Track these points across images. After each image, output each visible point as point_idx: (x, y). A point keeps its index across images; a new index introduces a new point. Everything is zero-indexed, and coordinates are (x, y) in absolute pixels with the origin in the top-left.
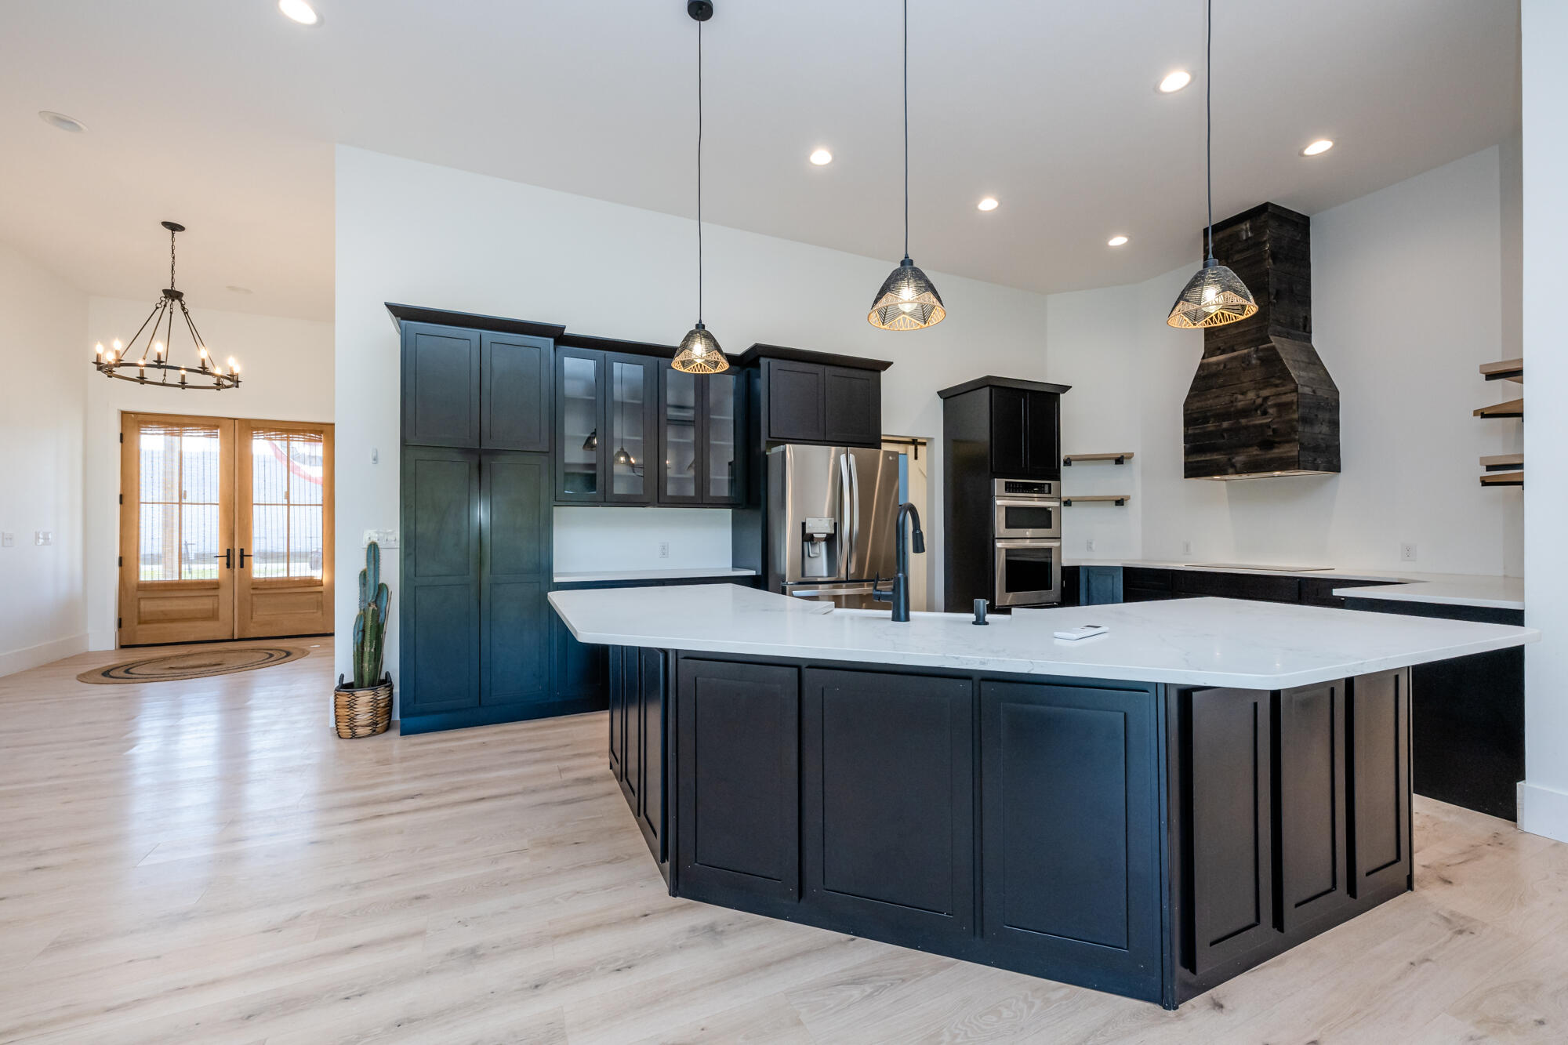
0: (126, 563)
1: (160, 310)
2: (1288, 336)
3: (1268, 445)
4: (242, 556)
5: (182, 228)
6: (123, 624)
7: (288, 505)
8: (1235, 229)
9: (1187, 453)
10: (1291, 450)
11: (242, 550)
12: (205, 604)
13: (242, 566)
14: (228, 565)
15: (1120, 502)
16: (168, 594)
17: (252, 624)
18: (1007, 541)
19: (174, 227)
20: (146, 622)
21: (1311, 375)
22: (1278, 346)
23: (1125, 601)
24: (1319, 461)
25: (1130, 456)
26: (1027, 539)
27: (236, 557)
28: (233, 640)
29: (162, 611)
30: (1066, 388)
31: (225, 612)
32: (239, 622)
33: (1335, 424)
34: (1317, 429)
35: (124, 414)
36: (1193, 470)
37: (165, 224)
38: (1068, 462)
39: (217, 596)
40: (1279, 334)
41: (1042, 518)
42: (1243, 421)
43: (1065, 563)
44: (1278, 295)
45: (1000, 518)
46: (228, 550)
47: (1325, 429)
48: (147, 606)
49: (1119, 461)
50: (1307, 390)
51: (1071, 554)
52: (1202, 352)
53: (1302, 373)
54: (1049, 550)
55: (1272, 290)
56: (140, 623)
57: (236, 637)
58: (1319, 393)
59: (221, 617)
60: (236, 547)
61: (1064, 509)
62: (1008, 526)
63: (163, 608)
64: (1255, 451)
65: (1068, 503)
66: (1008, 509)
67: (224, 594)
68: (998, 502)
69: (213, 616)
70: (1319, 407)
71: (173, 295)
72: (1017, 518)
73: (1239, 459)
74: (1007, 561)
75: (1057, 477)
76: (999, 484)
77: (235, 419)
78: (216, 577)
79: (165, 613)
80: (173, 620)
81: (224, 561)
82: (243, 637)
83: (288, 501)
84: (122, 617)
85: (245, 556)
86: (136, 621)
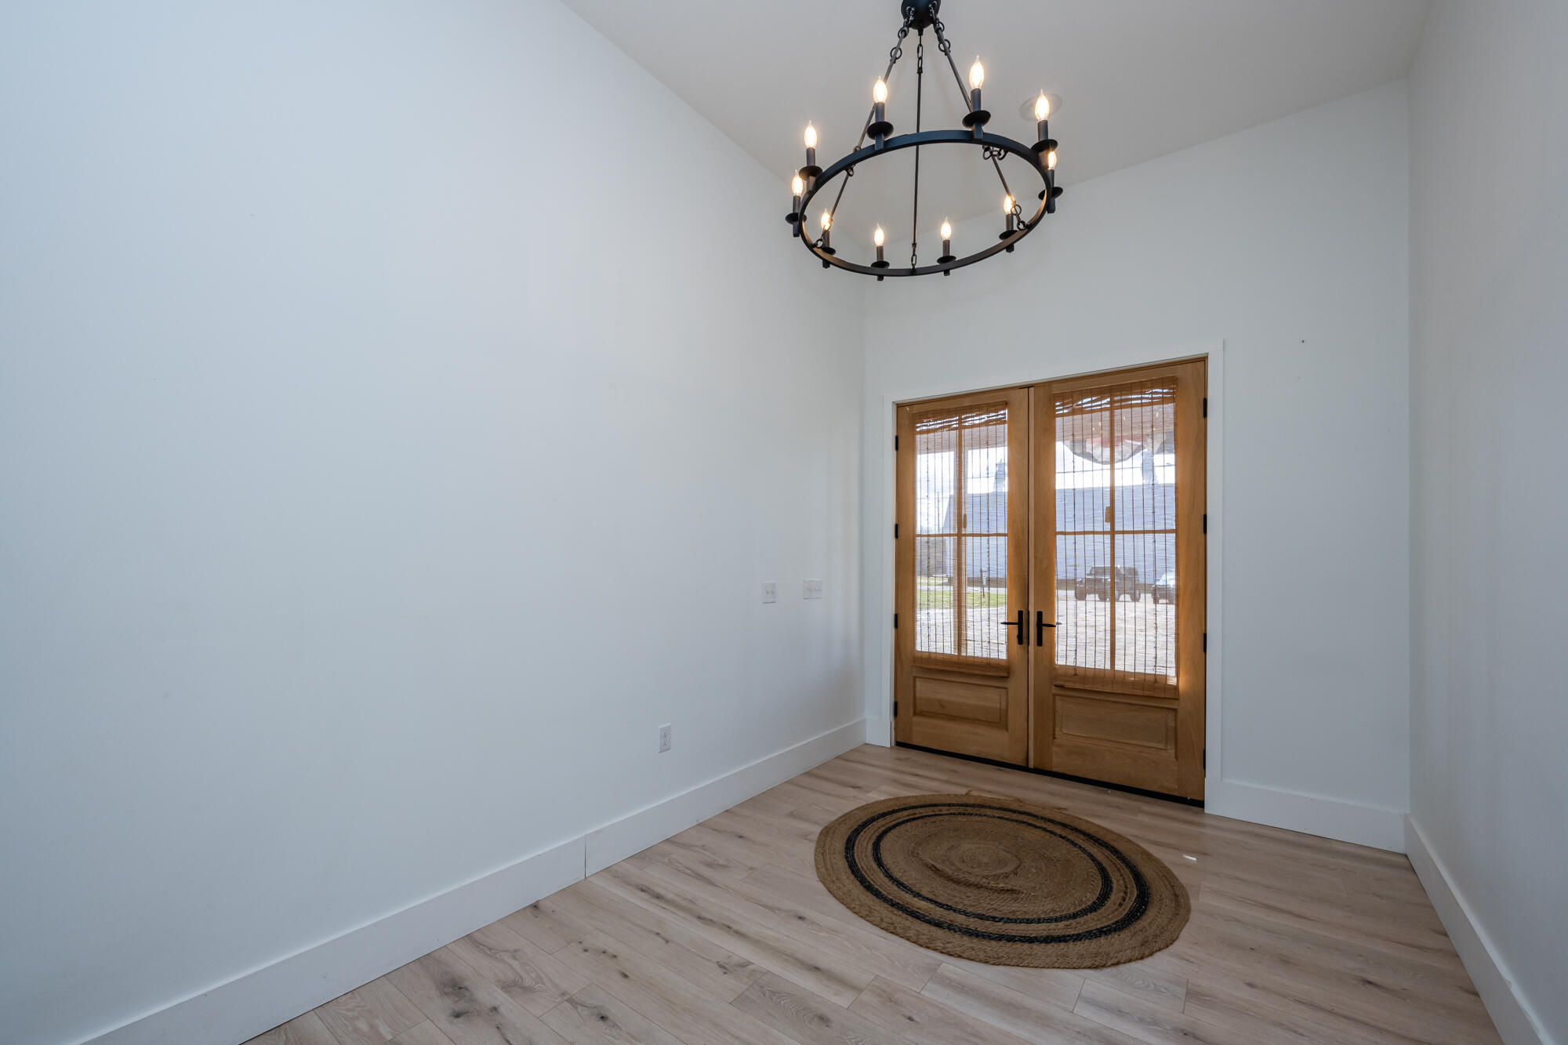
0: (903, 622)
4: (1040, 625)
6: (900, 711)
7: (1113, 533)
11: (1040, 615)
12: (987, 698)
13: (1040, 642)
14: (1020, 640)
16: (948, 676)
17: (1056, 749)
20: (922, 714)
27: (1031, 626)
28: (1028, 770)
29: (940, 702)
31: (1016, 718)
32: (1036, 739)
35: (899, 405)
39: (1005, 689)
46: (1020, 613)
48: (926, 690)
56: (915, 714)
57: (1031, 765)
60: (1031, 609)
63: (942, 697)
67: (1015, 685)
69: (1000, 721)
77: (1028, 387)
78: (1003, 656)
79: (942, 704)
80: (951, 718)
81: (1015, 629)
82: (1041, 767)
83: (1113, 526)
84: (899, 700)
85: (1044, 625)
86: (911, 710)
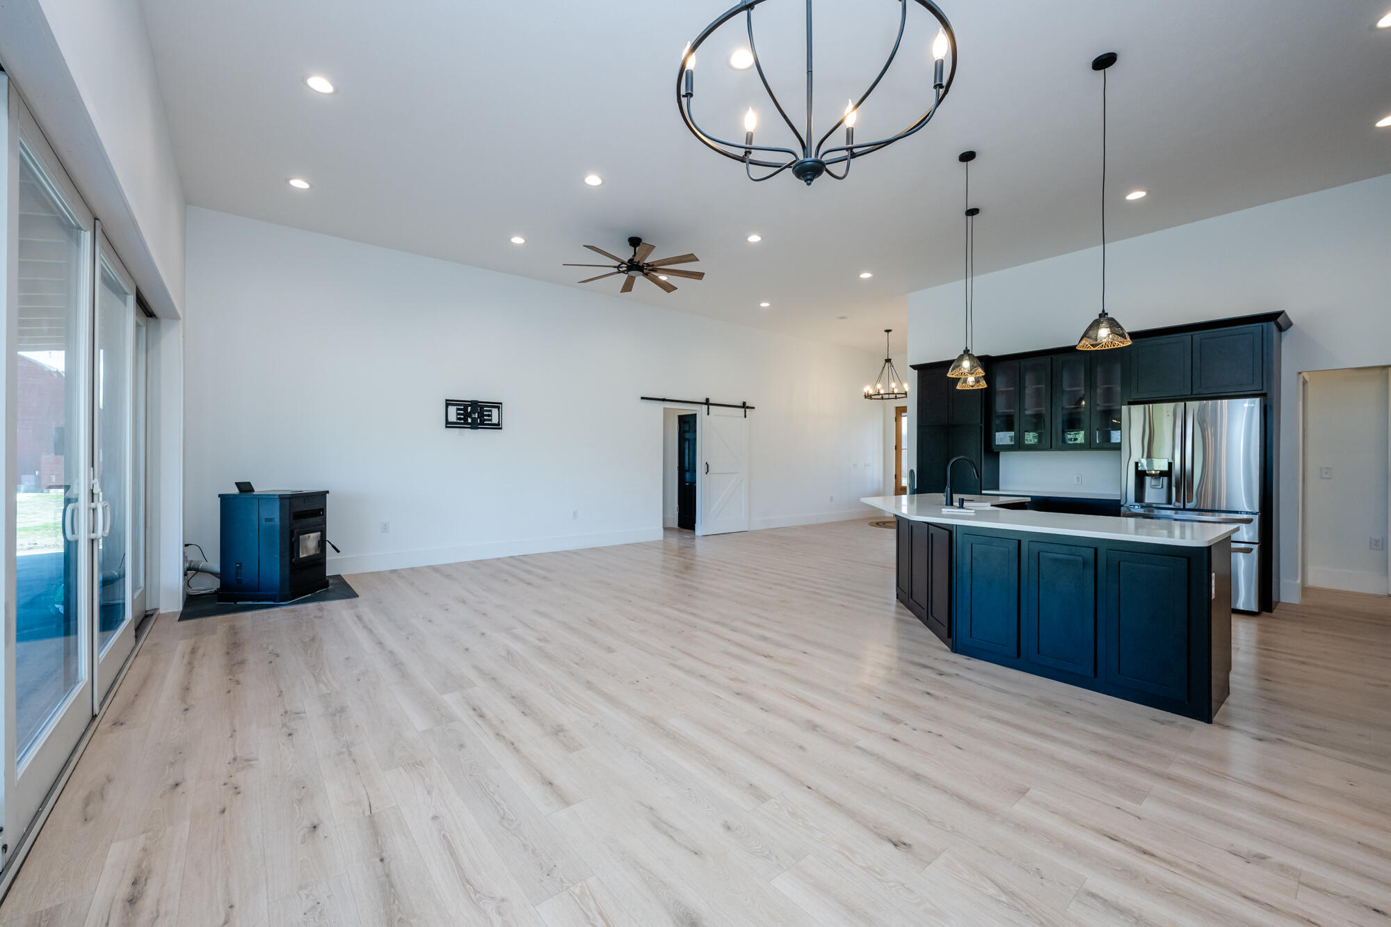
5: (891, 330)
19: (888, 331)
35: (897, 408)
37: (885, 331)
71: (888, 361)
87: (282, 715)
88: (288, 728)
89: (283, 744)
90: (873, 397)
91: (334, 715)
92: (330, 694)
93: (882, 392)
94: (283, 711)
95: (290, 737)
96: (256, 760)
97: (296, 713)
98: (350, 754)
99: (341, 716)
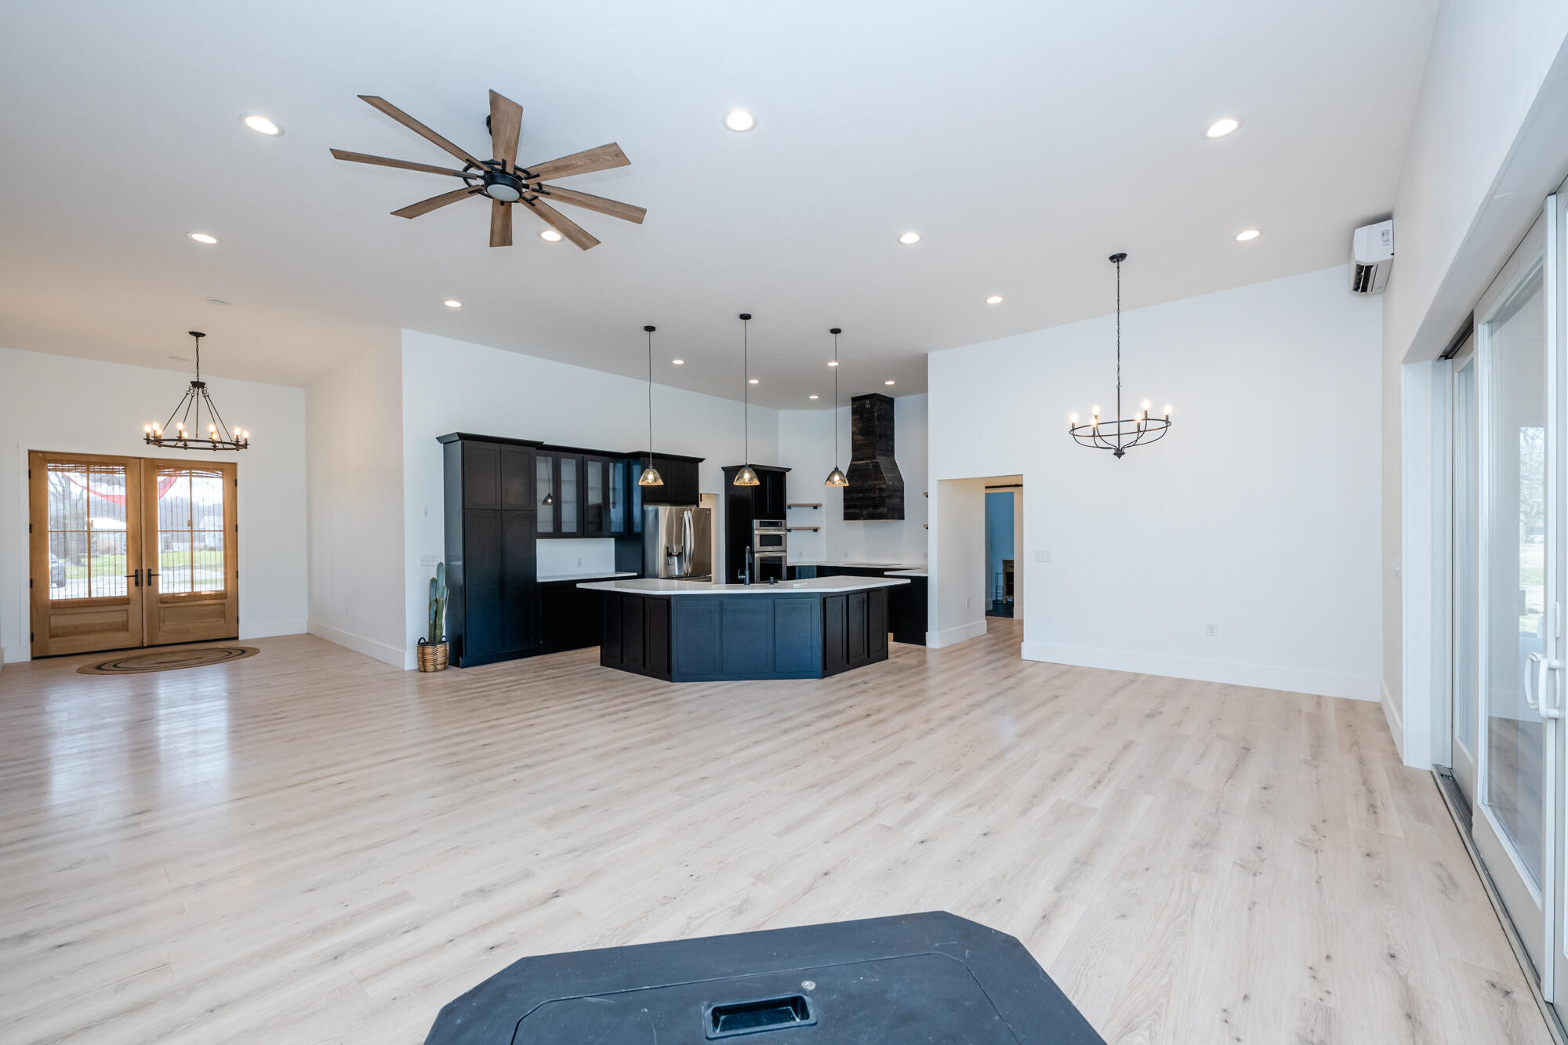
0: (37, 582)
1: (189, 396)
2: (884, 455)
3: (876, 507)
4: (150, 575)
5: (203, 335)
6: (35, 639)
7: (192, 531)
8: (863, 402)
9: (846, 507)
10: (883, 510)
11: (149, 570)
12: (117, 617)
13: (149, 583)
14: (137, 584)
15: (815, 530)
16: (79, 610)
17: (160, 634)
18: (761, 552)
19: (198, 335)
20: (57, 636)
21: (893, 475)
22: (879, 461)
23: (818, 577)
24: (895, 515)
25: (821, 505)
26: (770, 552)
27: (143, 576)
28: (142, 647)
29: (73, 626)
30: (789, 470)
31: (134, 624)
32: (148, 631)
33: (902, 498)
34: (894, 501)
35: (32, 453)
36: (848, 516)
37: (191, 333)
38: (790, 507)
39: (127, 610)
40: (880, 455)
41: (777, 541)
42: (867, 494)
43: (788, 565)
44: (880, 436)
45: (757, 540)
46: (136, 571)
47: (898, 500)
48: (58, 621)
49: (815, 507)
50: (890, 483)
51: (792, 560)
52: (851, 458)
53: (889, 475)
54: (781, 557)
55: (878, 434)
56: (51, 637)
57: (145, 645)
58: (896, 484)
59: (130, 629)
60: (144, 568)
61: (788, 533)
62: (761, 545)
63: (75, 623)
64: (871, 510)
65: (789, 530)
66: (761, 536)
67: (134, 608)
68: (756, 532)
69: (124, 627)
70: (895, 491)
71: (198, 385)
72: (766, 540)
73: (865, 512)
74: (761, 564)
75: (784, 518)
76: (756, 523)
77: (140, 458)
78: (125, 594)
79: (76, 627)
80: (84, 633)
81: (133, 580)
82: (151, 644)
83: (192, 528)
84: (34, 632)
85: (152, 575)
86: (48, 635)
87: (1260, 873)
88: (1259, 856)
89: (1269, 843)
90: (165, 443)
91: (1207, 844)
92: (1195, 871)
93: (185, 435)
94: (1257, 878)
95: (1259, 845)
96: (1296, 842)
97: (1244, 867)
98: (1217, 810)
99: (1202, 840)
